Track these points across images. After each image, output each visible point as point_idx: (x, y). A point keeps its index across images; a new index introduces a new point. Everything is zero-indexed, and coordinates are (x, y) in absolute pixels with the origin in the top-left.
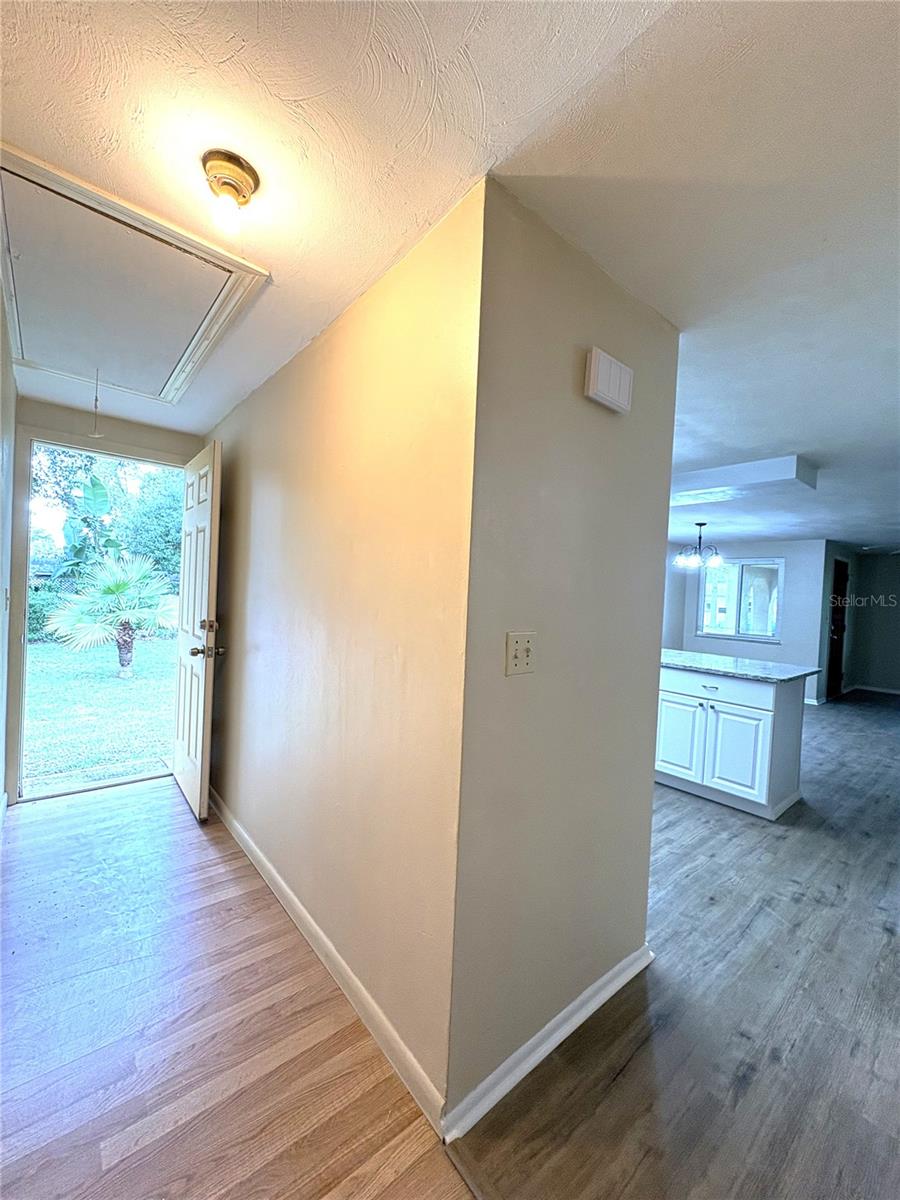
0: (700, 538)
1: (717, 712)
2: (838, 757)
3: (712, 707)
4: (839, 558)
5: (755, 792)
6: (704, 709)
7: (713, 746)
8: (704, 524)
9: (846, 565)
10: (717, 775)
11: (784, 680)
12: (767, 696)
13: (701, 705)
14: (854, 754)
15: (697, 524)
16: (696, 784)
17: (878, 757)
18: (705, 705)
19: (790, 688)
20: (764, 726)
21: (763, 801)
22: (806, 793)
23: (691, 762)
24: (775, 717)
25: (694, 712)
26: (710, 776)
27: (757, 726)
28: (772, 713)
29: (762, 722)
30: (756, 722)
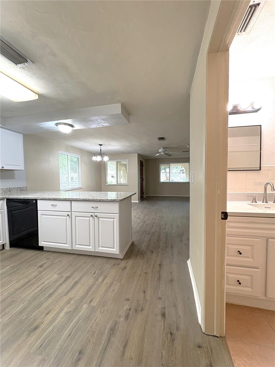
0: (101, 150)
1: (98, 218)
2: (143, 219)
3: (96, 216)
4: (141, 160)
5: (115, 250)
6: (93, 218)
7: (98, 233)
8: (102, 145)
9: (143, 162)
10: (100, 246)
11: (122, 200)
12: (115, 208)
13: (92, 216)
14: (147, 217)
15: (99, 145)
16: (93, 252)
17: (153, 217)
18: (93, 216)
19: (124, 203)
20: (116, 221)
21: (118, 253)
22: (135, 238)
23: (90, 243)
24: (120, 216)
25: (89, 220)
26: (98, 246)
27: (114, 221)
28: (118, 215)
29: (115, 219)
30: (113, 220)
